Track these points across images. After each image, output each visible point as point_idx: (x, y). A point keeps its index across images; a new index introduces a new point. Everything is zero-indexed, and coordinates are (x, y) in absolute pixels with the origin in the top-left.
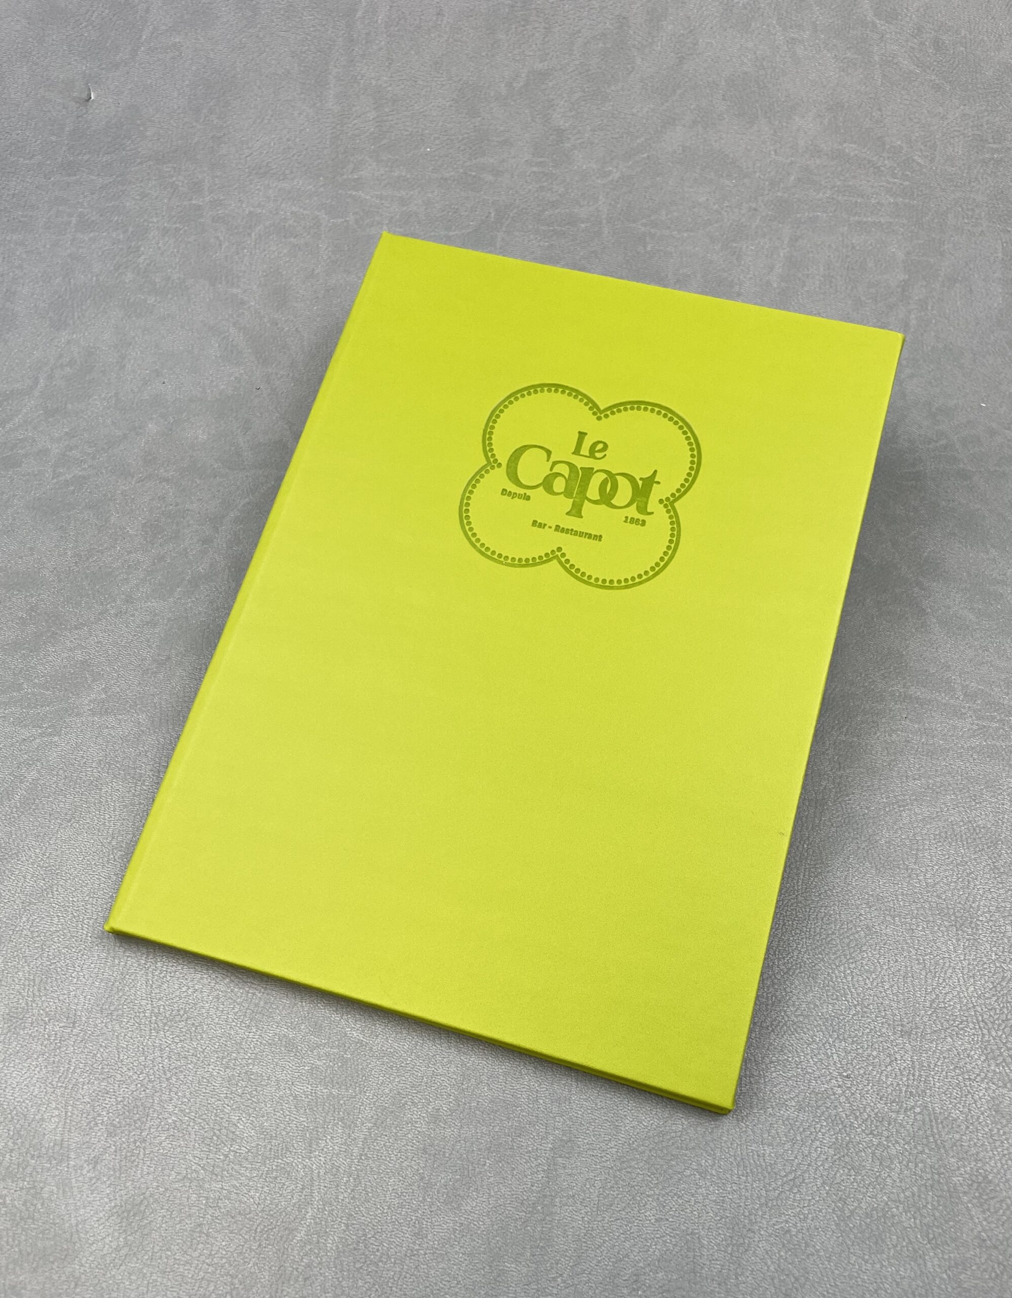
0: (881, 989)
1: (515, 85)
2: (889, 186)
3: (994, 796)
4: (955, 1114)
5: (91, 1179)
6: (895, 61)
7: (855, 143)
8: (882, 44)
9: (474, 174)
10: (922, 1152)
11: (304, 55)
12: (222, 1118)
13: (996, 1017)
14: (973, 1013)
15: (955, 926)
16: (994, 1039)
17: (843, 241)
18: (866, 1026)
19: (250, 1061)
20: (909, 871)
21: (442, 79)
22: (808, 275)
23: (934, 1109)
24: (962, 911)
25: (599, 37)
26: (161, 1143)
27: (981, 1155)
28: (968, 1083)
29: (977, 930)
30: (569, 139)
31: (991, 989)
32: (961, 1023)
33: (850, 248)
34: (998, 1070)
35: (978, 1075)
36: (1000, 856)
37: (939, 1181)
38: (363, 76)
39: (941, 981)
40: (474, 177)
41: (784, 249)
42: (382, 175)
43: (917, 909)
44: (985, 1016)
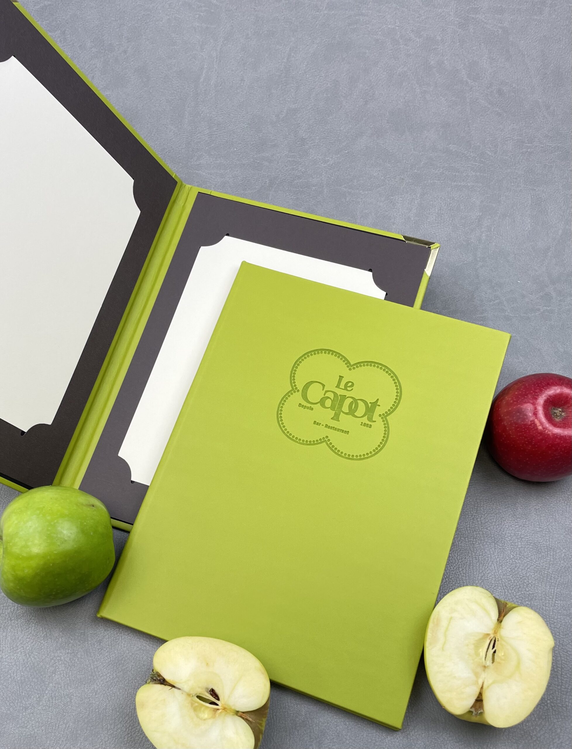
7: (455, 144)
8: (471, 93)
9: (258, 161)
11: (173, 101)
13: (511, 584)
17: (448, 195)
21: (243, 113)
22: (429, 213)
24: (498, 535)
30: (308, 143)
31: (510, 572)
38: (202, 112)
39: (486, 567)
40: (259, 163)
44: (506, 584)
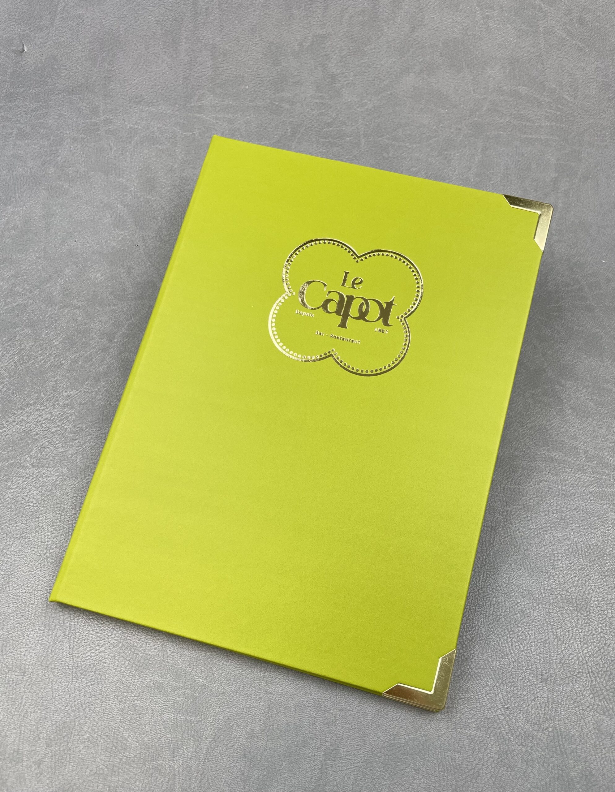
0: (529, 651)
1: (304, 44)
2: (547, 115)
3: (602, 525)
4: (573, 732)
5: (37, 774)
6: (553, 31)
10: (552, 757)
12: (118, 735)
14: (586, 667)
15: (577, 610)
16: (598, 683)
18: (520, 675)
19: (135, 698)
20: (549, 574)
23: (560, 729)
25: (359, 13)
26: (80, 751)
27: (589, 758)
28: (581, 712)
29: (590, 613)
32: (578, 673)
33: (521, 155)
34: (600, 704)
35: (588, 707)
36: (605, 565)
37: (562, 775)
41: (478, 156)
42: (217, 104)
43: (553, 599)
